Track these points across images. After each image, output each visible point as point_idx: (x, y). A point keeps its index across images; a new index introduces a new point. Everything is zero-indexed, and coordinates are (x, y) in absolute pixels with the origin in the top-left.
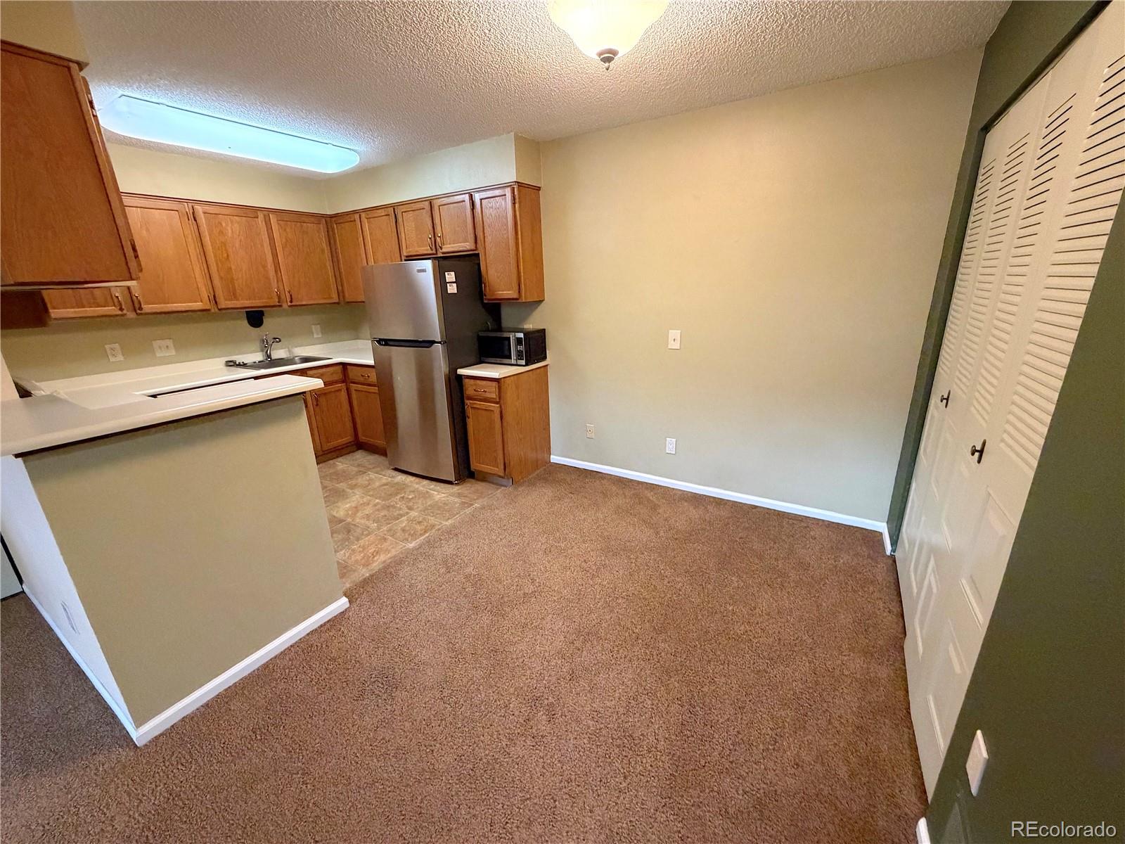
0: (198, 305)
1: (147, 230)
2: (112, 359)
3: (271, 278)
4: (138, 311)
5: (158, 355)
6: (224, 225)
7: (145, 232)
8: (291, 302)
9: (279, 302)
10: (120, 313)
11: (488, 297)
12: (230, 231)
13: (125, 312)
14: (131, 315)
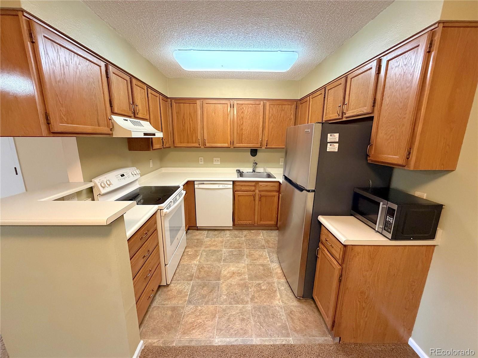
0: (226, 145)
1: (215, 113)
2: (200, 163)
3: (260, 133)
4: (205, 146)
5: (214, 163)
6: (244, 108)
7: (213, 114)
8: (266, 146)
9: (261, 146)
10: (199, 146)
11: (371, 158)
12: (246, 112)
13: (200, 146)
14: (202, 147)
